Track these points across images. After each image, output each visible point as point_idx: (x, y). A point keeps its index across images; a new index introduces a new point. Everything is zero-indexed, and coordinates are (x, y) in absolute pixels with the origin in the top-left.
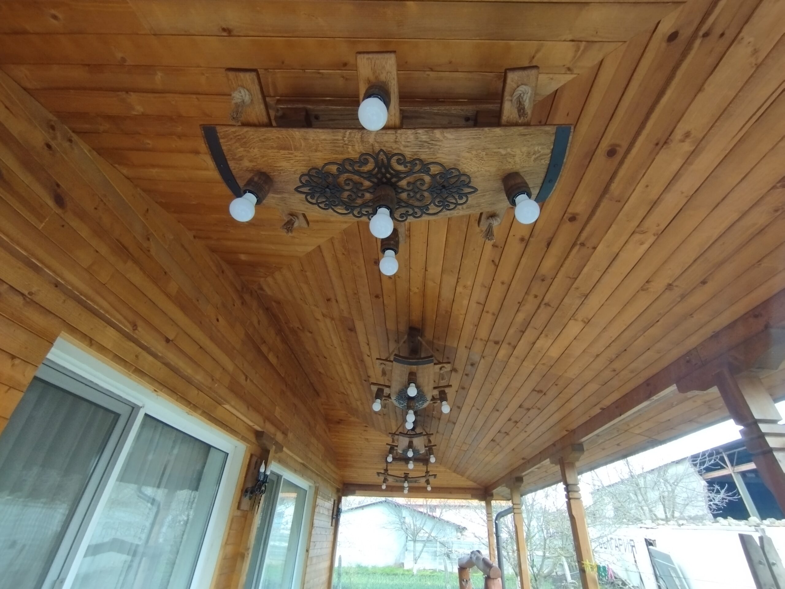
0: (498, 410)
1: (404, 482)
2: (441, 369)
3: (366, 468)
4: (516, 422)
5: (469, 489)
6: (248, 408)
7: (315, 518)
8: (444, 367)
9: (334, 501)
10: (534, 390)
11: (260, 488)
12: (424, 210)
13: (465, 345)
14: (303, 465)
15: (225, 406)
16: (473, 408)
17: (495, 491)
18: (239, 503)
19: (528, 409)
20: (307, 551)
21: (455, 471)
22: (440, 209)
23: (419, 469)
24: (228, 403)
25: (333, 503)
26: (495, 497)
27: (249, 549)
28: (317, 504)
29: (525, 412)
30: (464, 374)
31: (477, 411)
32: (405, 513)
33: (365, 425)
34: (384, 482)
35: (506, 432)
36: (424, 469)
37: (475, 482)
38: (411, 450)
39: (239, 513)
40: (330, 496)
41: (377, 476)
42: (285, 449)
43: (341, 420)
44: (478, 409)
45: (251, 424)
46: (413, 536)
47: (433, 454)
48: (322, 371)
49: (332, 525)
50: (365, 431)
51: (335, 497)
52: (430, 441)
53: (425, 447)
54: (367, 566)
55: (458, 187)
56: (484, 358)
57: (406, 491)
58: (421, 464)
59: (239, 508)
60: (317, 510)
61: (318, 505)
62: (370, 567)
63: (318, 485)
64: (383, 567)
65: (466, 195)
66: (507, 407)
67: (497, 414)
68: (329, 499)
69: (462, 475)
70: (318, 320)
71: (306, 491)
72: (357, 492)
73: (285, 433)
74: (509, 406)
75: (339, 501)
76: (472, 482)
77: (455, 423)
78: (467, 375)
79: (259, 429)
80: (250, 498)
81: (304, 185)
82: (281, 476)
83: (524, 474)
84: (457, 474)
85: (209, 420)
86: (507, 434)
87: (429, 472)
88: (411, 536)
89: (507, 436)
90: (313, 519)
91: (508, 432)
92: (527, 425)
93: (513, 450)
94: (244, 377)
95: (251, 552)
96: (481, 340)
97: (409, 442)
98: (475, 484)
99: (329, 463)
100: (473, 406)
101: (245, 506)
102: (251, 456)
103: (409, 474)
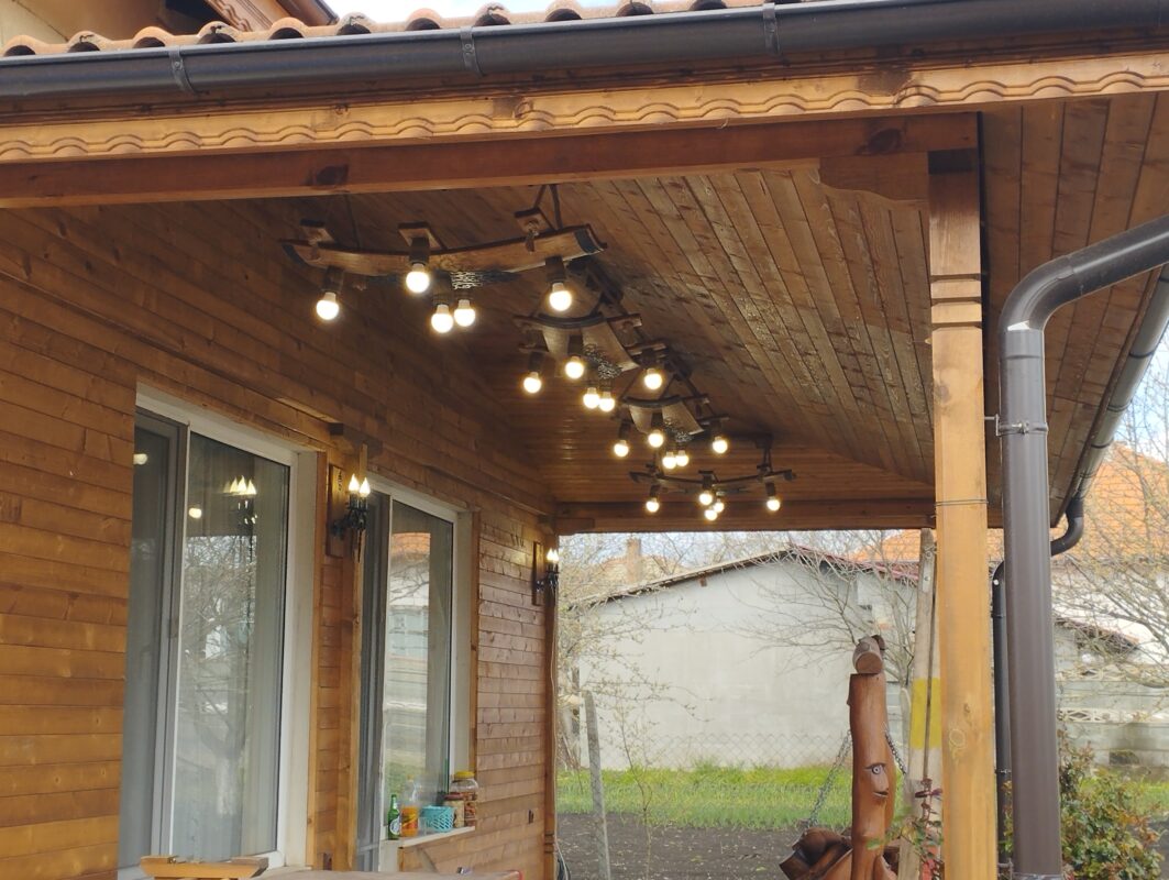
7: (481, 581)
9: (535, 544)
11: (357, 521)
15: (280, 400)
18: (328, 545)
20: (474, 648)
24: (284, 395)
25: (531, 552)
27: (357, 615)
39: (327, 560)
40: (520, 534)
42: (384, 446)
45: (318, 416)
49: (534, 603)
51: (534, 535)
59: (328, 553)
60: (484, 565)
61: (483, 555)
63: (477, 509)
68: (517, 542)
71: (452, 525)
73: (380, 418)
79: (333, 421)
80: (342, 538)
82: (388, 497)
85: (265, 426)
90: (478, 585)
95: (360, 619)
99: (499, 458)
101: (337, 550)
102: (331, 467)
103: (711, 472)
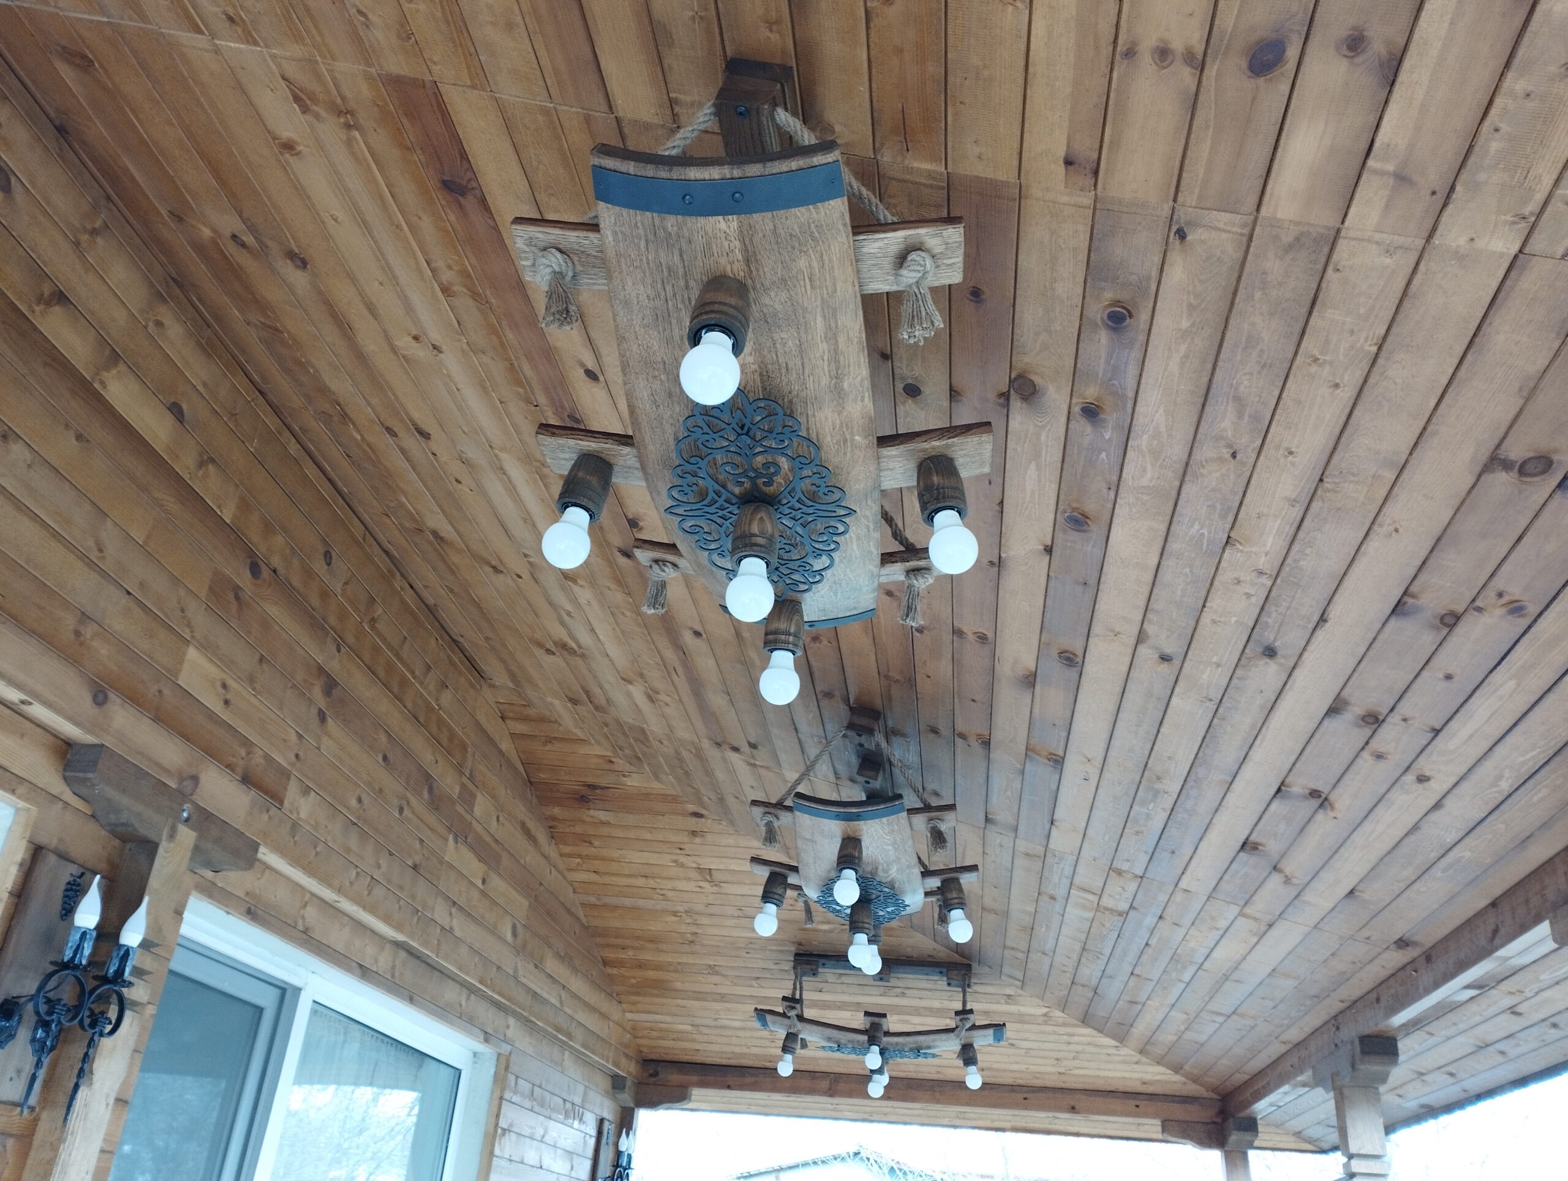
0: (1270, 652)
1: (866, 1051)
3: (722, 998)
4: (1373, 720)
5: (1152, 1097)
9: (601, 1122)
10: (1495, 461)
14: (409, 950)
16: (1143, 650)
17: (1262, 1107)
19: (1450, 621)
21: (1086, 1019)
23: (936, 1004)
25: (593, 1132)
26: (1264, 1135)
29: (1428, 640)
31: (1165, 665)
34: (786, 1049)
37: (1177, 1069)
38: (849, 874)
40: (578, 1100)
41: (757, 1024)
42: (266, 854)
43: (592, 787)
44: (1165, 658)
52: (938, 838)
53: (926, 873)
56: (1181, 235)
57: (877, 1087)
58: (942, 983)
60: (505, 1151)
61: (510, 1131)
63: (503, 1047)
66: (1323, 619)
67: (1269, 673)
68: (572, 1112)
69: (1120, 1034)
71: (458, 1072)
72: (696, 1092)
74: (1334, 613)
75: (625, 1123)
76: (1161, 1069)
77: (1058, 762)
78: (1091, 412)
82: (298, 990)
83: (1399, 1019)
84: (1100, 1031)
86: (1323, 802)
87: (971, 1011)
89: (1320, 816)
91: (1324, 789)
92: (1437, 732)
93: (1352, 892)
97: (843, 840)
98: (1177, 1078)
100: (1141, 637)
102: (37, 852)
103: (884, 1016)
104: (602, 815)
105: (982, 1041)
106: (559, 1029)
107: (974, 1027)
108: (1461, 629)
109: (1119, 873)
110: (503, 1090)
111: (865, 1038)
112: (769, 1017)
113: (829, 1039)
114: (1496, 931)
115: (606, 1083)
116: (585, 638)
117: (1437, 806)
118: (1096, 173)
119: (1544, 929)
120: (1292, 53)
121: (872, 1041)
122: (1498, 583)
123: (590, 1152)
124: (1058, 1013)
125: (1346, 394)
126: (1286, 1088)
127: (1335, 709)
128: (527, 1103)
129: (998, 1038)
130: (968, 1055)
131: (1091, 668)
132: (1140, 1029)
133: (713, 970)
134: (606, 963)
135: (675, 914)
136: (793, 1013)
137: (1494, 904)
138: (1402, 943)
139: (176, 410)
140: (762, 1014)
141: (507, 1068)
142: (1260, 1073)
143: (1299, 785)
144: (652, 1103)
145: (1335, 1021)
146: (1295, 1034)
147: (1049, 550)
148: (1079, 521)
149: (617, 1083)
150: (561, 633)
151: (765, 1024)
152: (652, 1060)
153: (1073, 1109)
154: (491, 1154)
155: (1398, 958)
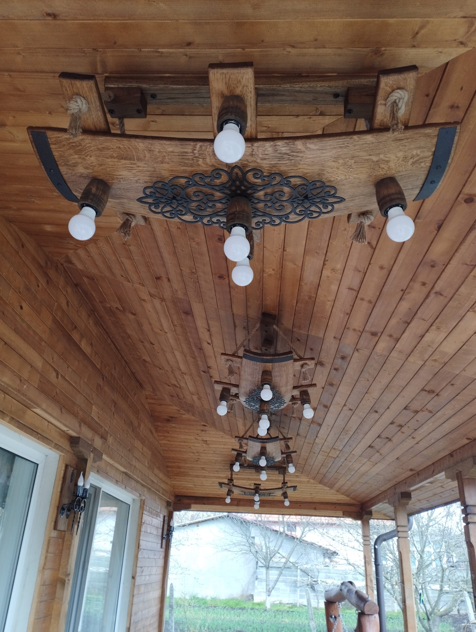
0: (376, 412)
1: (254, 495)
2: (302, 366)
3: (205, 477)
4: (401, 426)
5: (340, 504)
6: (61, 410)
7: (141, 538)
8: (306, 364)
9: (164, 517)
10: (423, 390)
11: (80, 505)
12: (284, 219)
13: (333, 336)
14: (126, 474)
15: (34, 410)
16: (345, 408)
17: (374, 508)
18: (56, 522)
19: (417, 412)
20: (133, 578)
21: (320, 482)
22: (301, 217)
23: (274, 478)
24: (39, 406)
25: (162, 520)
26: (374, 515)
27: (69, 574)
28: (143, 521)
29: (412, 414)
30: (332, 368)
31: (350, 411)
32: (254, 531)
33: (203, 423)
34: (228, 494)
35: (387, 438)
36: (281, 478)
37: (348, 496)
38: (263, 457)
39: (54, 534)
40: (159, 511)
41: (218, 487)
42: (104, 457)
43: (172, 417)
44: (350, 410)
45: (65, 429)
46: (265, 560)
47: (292, 462)
48: (148, 359)
49: (161, 547)
50: (202, 430)
51: (165, 512)
52: (288, 447)
53: (282, 453)
54: (204, 597)
55: (322, 198)
56: (357, 351)
57: (257, 506)
58: (277, 472)
59: (55, 528)
60: (143, 529)
61: (144, 523)
62: (209, 598)
63: (144, 498)
64: (226, 600)
65: (332, 204)
66: (388, 408)
67: (376, 416)
68: (157, 515)
69: (331, 486)
70: (144, 300)
71: (130, 505)
72: (193, 506)
73: (103, 437)
74: (391, 407)
75: (170, 516)
76: (343, 496)
77: (320, 425)
78: (336, 369)
79: (74, 434)
80: (67, 516)
81: (147, 196)
82: (100, 488)
83: (412, 489)
84: (325, 485)
85: (18, 427)
86: (390, 440)
87: (287, 483)
88: (263, 561)
89: (389, 442)
90: (139, 540)
91: (390, 437)
92: (416, 430)
93: (398, 458)
94: (54, 374)
95: (71, 577)
96: (354, 330)
97: (261, 448)
98: (348, 498)
99: (156, 471)
100: (345, 405)
101: (62, 526)
102: (67, 466)
103: (260, 485)
104: (174, 425)
105: (290, 492)
106: (157, 490)
107: (288, 487)
108: (419, 413)
109: (335, 449)
110: (143, 511)
111: (254, 491)
112: (223, 485)
113: (242, 491)
114: (433, 471)
115: (165, 504)
116: (183, 385)
117: (417, 443)
118: (340, 340)
119: (443, 473)
120: (379, 335)
121: (257, 492)
122: (427, 407)
123: (161, 527)
124: (312, 481)
125: (392, 376)
126: (381, 504)
127: (392, 423)
128: (148, 514)
129: (294, 490)
130: (285, 495)
131: (332, 408)
132: (337, 486)
133: (203, 469)
134: (168, 467)
135: (193, 453)
136: (231, 484)
137: (433, 464)
138: (411, 470)
139: (91, 344)
140: (221, 484)
141: (144, 504)
142: (373, 498)
143: (383, 436)
144: (179, 510)
145: (394, 487)
146: (383, 489)
147: (323, 388)
148: (331, 385)
149: (168, 504)
150: (175, 382)
151: (221, 487)
152: (179, 496)
153: (315, 509)
154: (140, 530)
155: (410, 473)
